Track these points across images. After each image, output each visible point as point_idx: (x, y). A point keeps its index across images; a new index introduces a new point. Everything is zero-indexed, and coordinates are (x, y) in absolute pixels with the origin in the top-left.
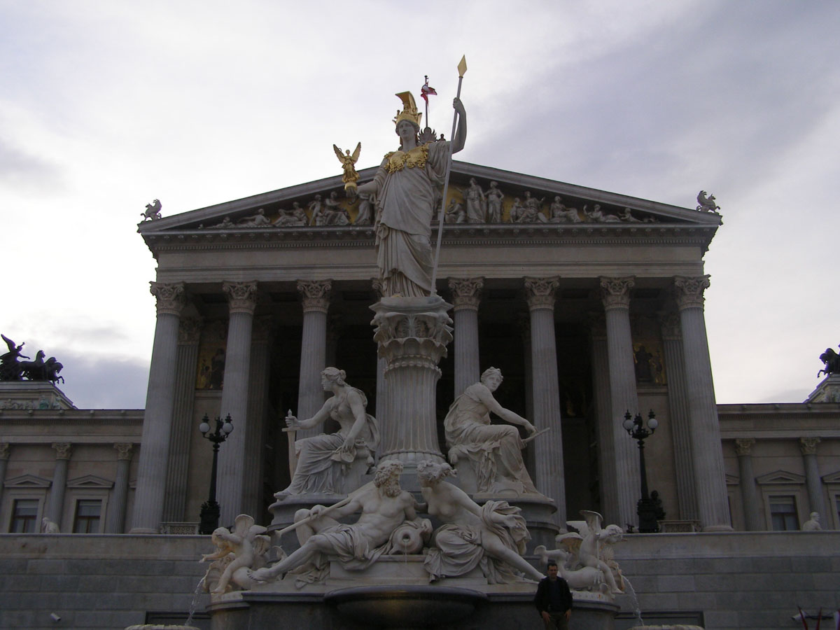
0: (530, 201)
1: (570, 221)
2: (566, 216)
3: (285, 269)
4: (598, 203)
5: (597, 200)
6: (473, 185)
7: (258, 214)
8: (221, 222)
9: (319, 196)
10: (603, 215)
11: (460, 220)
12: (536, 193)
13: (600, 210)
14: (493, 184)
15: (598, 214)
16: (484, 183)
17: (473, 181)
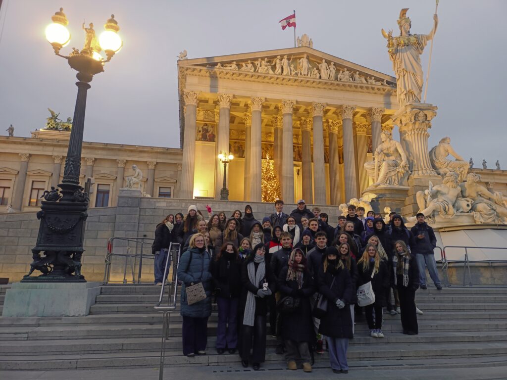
0: (347, 73)
1: (362, 83)
2: (361, 80)
3: (245, 90)
4: (373, 76)
5: (372, 74)
7: (233, 64)
8: (216, 65)
9: (260, 59)
10: (375, 82)
11: (318, 77)
12: (349, 69)
13: (375, 79)
14: (332, 63)
16: (328, 62)
17: (324, 61)
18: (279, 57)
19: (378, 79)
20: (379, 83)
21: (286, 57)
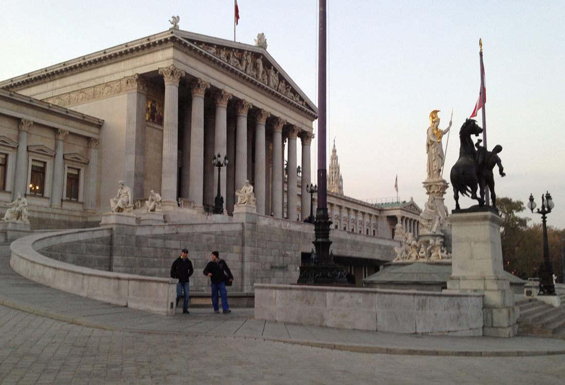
0: (284, 84)
2: (290, 95)
3: (218, 81)
4: (300, 95)
6: (272, 70)
7: (213, 47)
8: (201, 44)
9: (234, 50)
11: (267, 84)
12: (286, 82)
14: (278, 73)
15: (298, 99)
16: (275, 70)
17: (272, 68)
18: (246, 52)
19: (301, 99)
20: (301, 102)
21: (250, 53)
